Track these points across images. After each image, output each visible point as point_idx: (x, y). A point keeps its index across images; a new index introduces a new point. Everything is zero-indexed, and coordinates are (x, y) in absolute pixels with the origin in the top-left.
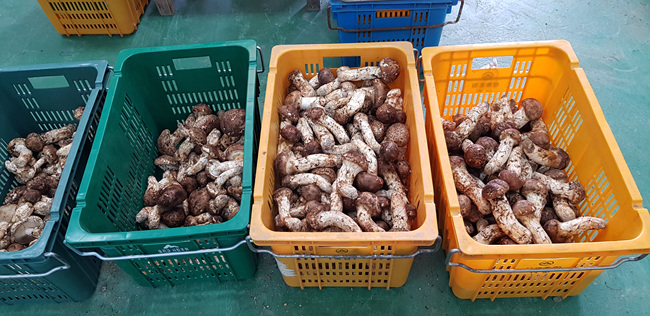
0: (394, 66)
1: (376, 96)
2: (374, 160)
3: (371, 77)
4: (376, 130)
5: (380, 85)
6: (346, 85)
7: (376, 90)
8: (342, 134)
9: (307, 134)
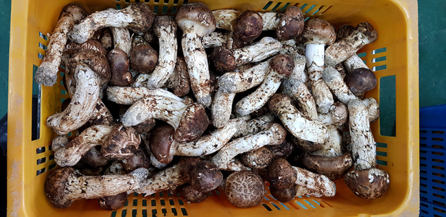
0: (371, 191)
1: (321, 159)
2: (198, 152)
3: (355, 152)
4: (254, 157)
5: (339, 166)
6: (340, 112)
7: (332, 159)
8: (250, 105)
9: (253, 52)
